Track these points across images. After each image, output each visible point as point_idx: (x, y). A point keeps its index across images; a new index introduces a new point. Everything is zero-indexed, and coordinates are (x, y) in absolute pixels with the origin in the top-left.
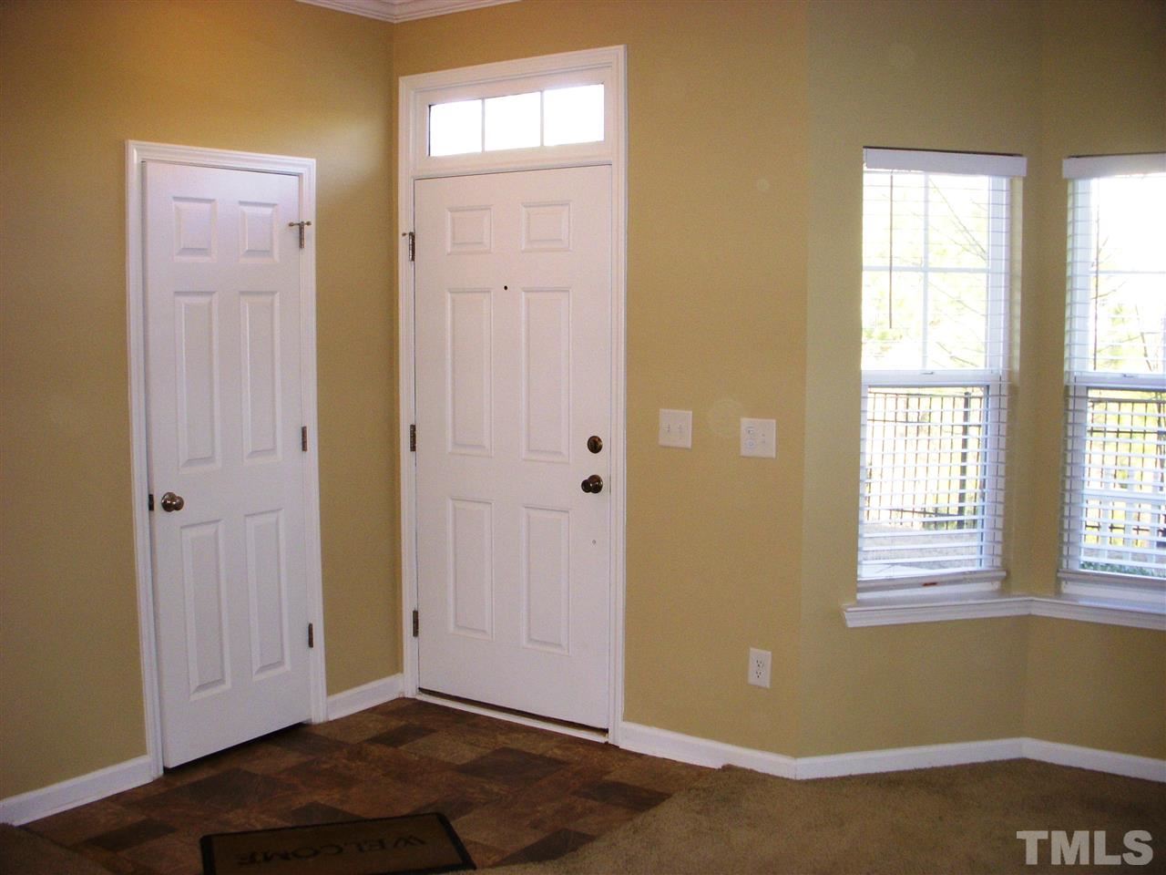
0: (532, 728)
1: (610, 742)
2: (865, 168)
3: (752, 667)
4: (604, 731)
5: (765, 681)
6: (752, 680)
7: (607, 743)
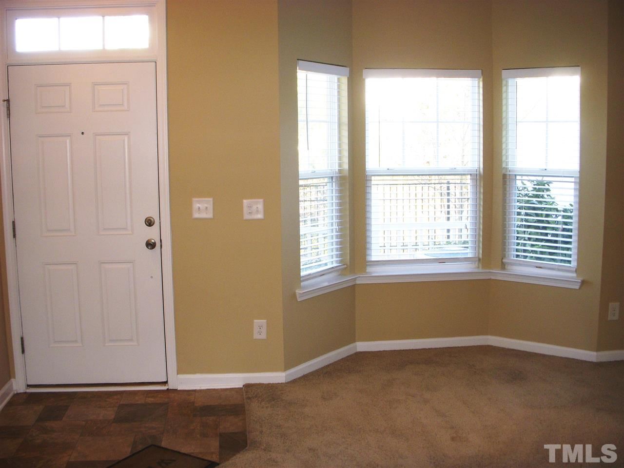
0: (117, 391)
1: (170, 388)
2: (298, 71)
3: (256, 330)
4: (165, 383)
5: (263, 336)
6: (256, 336)
7: (168, 389)
